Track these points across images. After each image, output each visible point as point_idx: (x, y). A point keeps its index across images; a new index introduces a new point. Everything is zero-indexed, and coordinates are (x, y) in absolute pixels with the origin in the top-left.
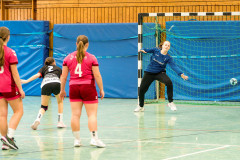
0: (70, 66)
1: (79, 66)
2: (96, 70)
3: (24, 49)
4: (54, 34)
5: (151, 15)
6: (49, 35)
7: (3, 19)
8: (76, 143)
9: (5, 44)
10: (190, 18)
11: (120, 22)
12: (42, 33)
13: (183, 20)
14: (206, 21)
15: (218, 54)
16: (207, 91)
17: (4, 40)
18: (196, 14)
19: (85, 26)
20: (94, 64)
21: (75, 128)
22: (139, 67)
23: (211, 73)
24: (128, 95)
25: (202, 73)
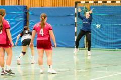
0: (37, 30)
1: (42, 30)
2: (51, 32)
3: (13, 21)
4: (29, 13)
5: (81, 2)
6: (26, 13)
7: (2, 5)
8: (41, 72)
9: (3, 18)
10: (103, 4)
11: (65, 6)
12: (22, 13)
13: (99, 5)
14: (111, 6)
15: (118, 24)
16: (112, 44)
17: (3, 16)
18: (106, 2)
19: (46, 9)
20: (50, 29)
21: (40, 63)
22: (75, 31)
23: (114, 34)
24: (70, 46)
25: (110, 34)
